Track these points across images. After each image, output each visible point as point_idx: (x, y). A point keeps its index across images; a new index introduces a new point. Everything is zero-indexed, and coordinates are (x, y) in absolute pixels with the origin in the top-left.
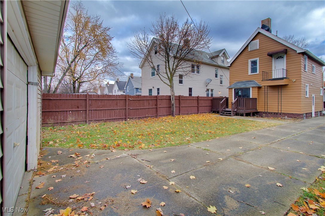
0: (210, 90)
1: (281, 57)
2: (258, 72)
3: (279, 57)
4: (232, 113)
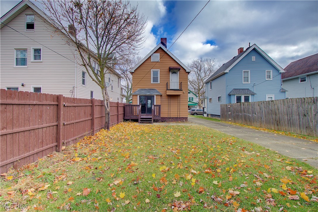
2: (159, 82)
3: (174, 72)
4: (152, 120)
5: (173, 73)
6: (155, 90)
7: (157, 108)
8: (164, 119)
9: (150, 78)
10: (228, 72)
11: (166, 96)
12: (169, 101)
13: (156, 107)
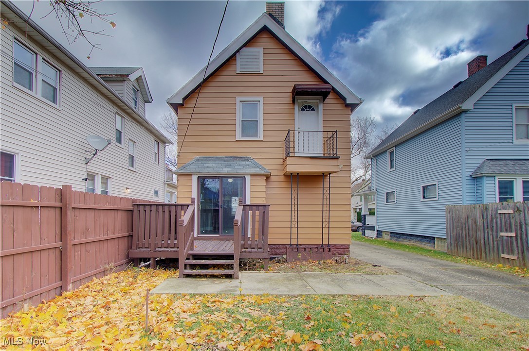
0: (98, 180)
1: (310, 107)
2: (260, 137)
3: (306, 107)
4: (235, 262)
5: (303, 110)
6: (248, 159)
7: (253, 216)
8: (278, 251)
9: (232, 122)
10: (472, 107)
11: (283, 179)
12: (295, 196)
13: (250, 213)
